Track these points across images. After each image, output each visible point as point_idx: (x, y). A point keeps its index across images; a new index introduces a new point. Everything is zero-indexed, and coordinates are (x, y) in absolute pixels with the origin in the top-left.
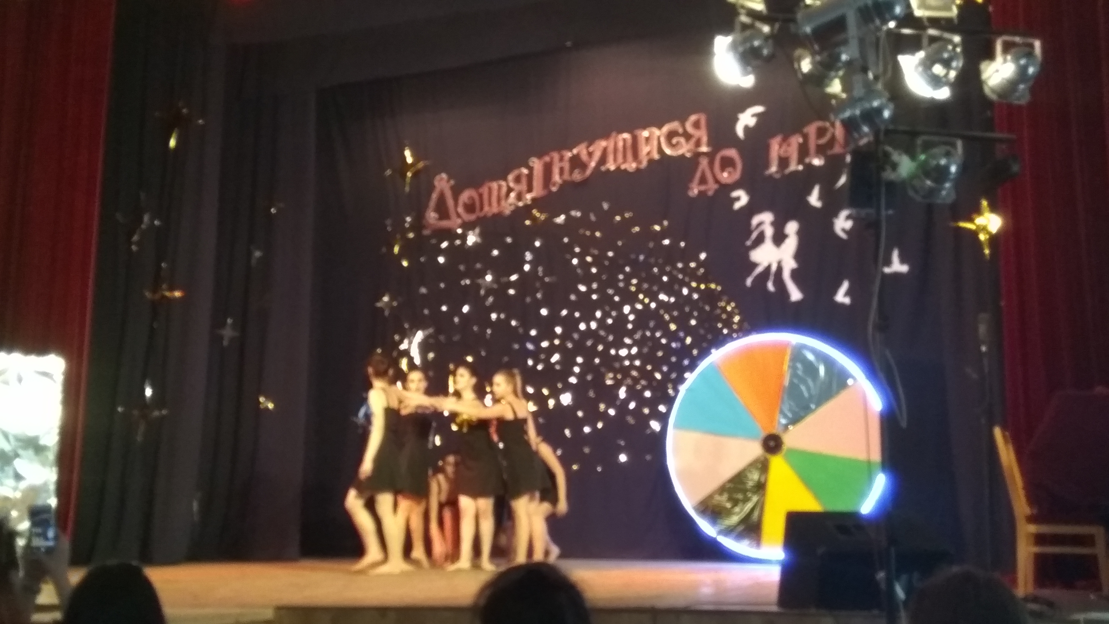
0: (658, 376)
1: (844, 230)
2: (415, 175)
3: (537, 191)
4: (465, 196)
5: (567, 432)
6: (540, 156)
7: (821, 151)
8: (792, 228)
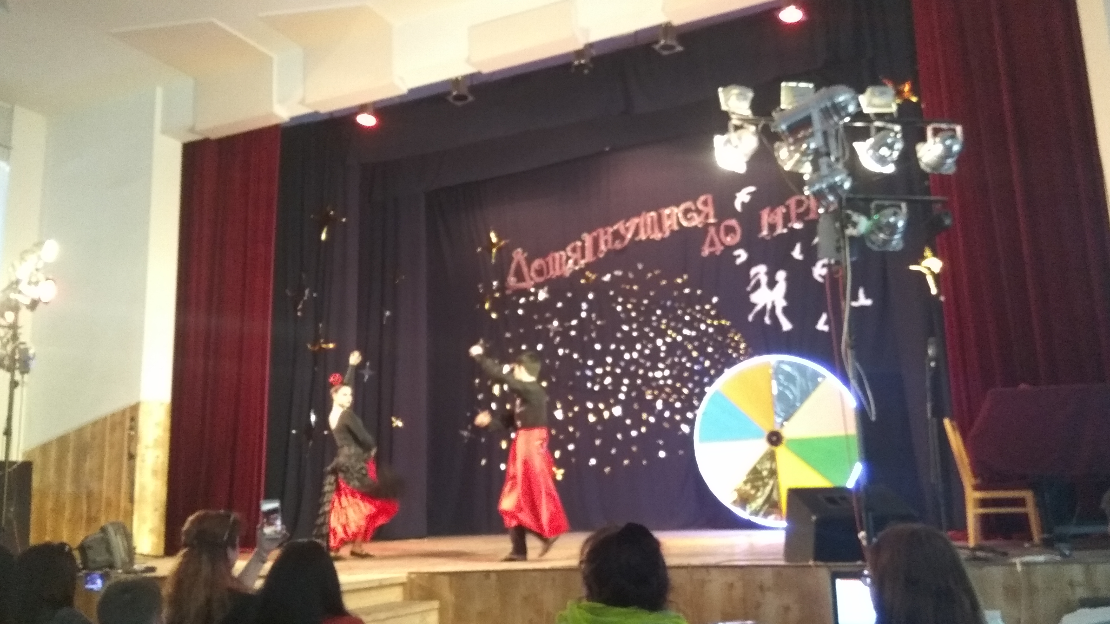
0: (685, 391)
1: (821, 276)
2: (500, 250)
3: (589, 257)
4: (536, 264)
5: (619, 436)
6: (590, 232)
7: (800, 217)
8: (781, 276)
